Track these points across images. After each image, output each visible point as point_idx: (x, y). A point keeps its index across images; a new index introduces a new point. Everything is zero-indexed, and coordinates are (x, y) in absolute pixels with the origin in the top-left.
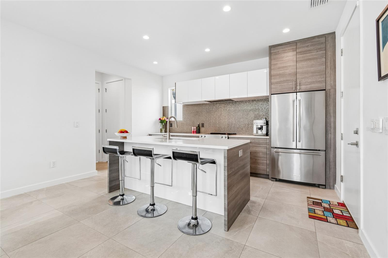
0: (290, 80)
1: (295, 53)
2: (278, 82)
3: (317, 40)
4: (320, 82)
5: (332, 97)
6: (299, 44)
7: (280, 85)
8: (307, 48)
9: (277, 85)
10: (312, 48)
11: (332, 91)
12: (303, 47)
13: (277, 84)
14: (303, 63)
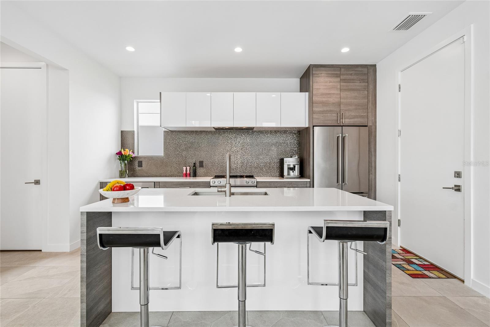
0: (333, 111)
1: (338, 79)
2: (321, 111)
3: (360, 69)
4: (362, 117)
5: (373, 134)
6: (343, 70)
7: (322, 115)
8: (351, 77)
9: (319, 115)
10: (355, 77)
11: (373, 127)
12: (347, 74)
13: (320, 113)
14: (347, 93)
